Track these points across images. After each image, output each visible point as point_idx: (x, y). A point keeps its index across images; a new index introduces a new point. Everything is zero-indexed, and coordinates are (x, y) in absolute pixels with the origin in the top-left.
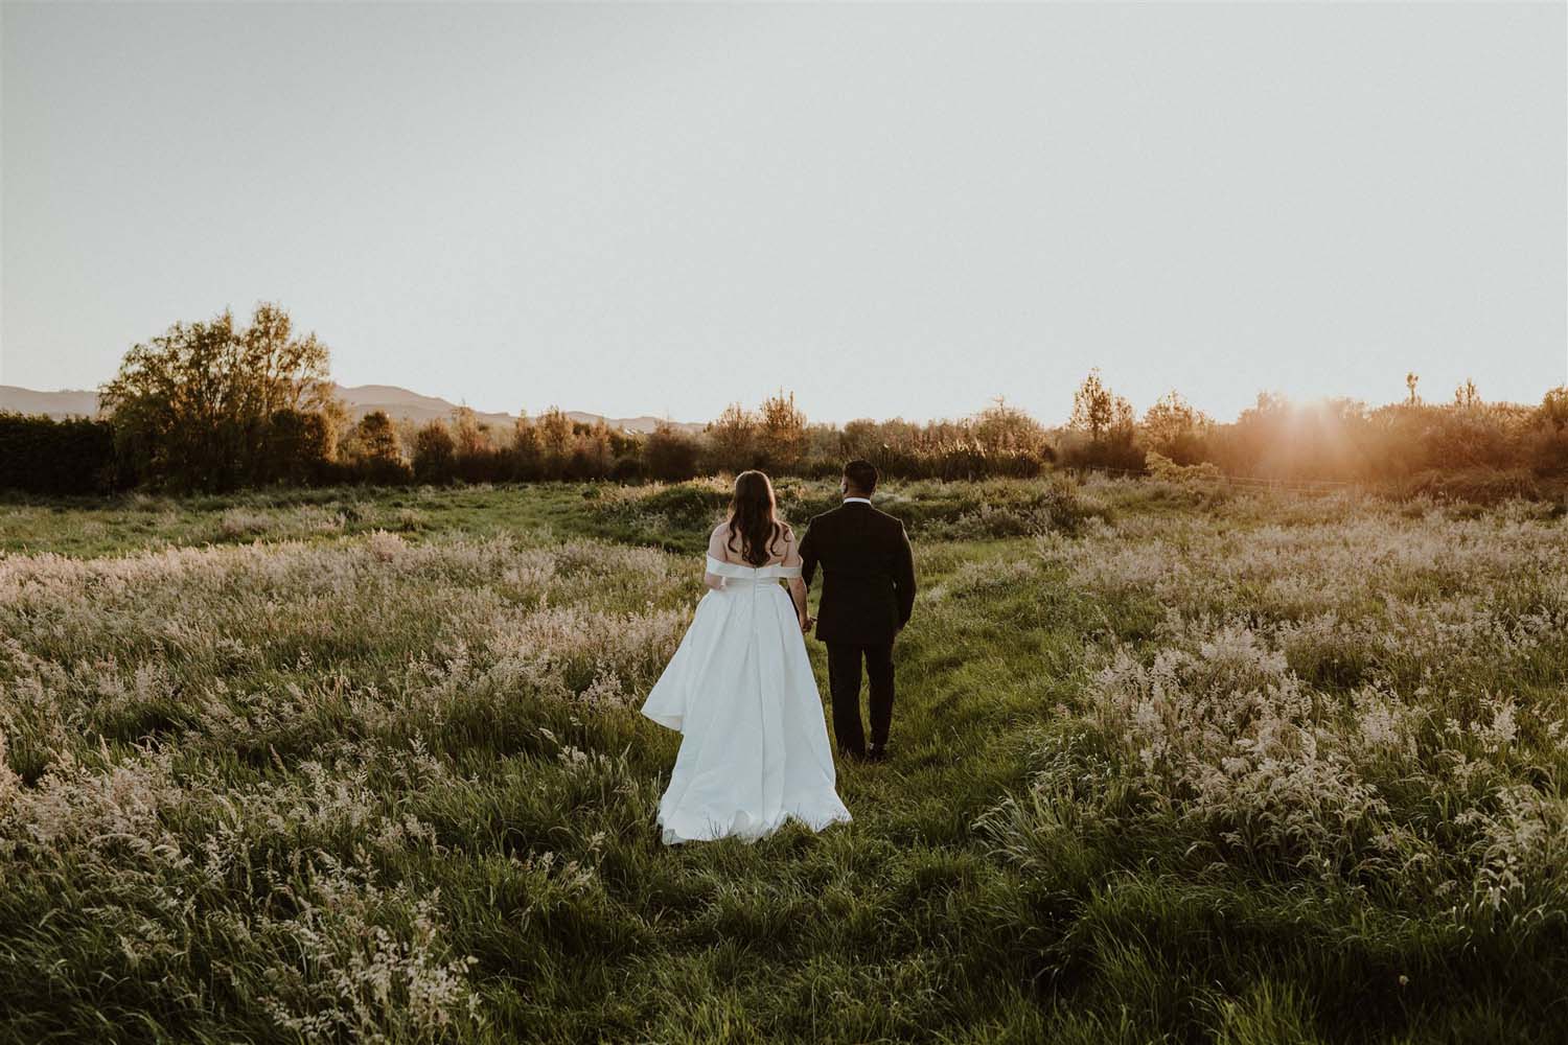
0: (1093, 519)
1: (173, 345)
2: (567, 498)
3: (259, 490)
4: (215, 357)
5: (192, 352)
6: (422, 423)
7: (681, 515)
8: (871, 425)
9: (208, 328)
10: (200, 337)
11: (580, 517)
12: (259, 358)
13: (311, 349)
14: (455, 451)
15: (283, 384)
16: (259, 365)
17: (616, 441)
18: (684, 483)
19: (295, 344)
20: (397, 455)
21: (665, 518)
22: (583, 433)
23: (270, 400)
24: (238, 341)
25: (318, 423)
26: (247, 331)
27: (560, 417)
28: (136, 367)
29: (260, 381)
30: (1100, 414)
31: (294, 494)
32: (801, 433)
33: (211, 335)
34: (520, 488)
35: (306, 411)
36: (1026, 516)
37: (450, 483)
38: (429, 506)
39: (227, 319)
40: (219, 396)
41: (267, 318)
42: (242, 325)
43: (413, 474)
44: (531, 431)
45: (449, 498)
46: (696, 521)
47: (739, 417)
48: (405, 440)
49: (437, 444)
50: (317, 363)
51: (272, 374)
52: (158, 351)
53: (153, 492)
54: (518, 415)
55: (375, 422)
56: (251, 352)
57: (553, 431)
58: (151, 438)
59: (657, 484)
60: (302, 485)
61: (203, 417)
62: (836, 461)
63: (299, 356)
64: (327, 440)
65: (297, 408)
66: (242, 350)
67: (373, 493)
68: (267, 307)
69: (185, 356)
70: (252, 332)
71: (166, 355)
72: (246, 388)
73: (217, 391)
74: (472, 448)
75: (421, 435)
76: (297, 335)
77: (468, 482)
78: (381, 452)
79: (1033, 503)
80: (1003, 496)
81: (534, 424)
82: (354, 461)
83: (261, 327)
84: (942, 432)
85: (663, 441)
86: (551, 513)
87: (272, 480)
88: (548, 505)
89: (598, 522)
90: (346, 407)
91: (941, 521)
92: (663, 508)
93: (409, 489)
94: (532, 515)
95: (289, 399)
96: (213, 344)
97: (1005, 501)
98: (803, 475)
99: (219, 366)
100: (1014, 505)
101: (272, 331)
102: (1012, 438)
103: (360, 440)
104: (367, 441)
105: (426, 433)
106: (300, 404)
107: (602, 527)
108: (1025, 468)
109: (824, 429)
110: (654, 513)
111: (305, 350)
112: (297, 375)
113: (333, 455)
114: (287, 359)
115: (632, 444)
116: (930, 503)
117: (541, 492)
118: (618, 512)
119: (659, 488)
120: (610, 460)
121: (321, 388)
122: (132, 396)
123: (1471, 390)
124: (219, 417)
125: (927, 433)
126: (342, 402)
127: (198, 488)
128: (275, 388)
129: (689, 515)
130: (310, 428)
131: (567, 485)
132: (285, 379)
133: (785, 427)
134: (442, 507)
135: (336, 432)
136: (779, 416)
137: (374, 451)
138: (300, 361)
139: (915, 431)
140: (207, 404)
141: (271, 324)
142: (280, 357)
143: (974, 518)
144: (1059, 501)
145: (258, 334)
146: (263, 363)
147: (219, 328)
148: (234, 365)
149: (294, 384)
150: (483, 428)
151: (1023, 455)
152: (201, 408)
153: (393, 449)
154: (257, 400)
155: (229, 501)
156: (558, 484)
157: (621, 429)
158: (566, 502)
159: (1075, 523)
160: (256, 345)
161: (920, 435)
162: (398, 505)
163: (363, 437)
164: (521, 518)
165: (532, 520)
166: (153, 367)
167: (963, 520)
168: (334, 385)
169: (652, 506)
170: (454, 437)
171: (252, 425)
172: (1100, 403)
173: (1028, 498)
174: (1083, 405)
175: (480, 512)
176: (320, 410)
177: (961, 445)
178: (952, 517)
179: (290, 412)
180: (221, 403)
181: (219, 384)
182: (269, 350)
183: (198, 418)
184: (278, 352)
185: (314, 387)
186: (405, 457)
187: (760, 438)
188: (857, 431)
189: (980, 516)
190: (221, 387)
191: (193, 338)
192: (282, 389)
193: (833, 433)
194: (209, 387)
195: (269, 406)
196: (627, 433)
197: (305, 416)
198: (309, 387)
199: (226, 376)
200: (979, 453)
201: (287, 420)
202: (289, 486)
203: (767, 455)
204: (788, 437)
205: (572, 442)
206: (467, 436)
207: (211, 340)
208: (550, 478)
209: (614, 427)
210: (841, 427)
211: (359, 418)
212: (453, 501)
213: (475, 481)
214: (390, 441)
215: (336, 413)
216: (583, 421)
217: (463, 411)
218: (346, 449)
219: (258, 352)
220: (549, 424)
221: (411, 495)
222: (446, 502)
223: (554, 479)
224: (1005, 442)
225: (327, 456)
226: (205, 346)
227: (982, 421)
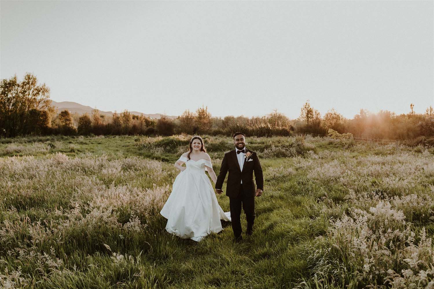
0: (310, 151)
2: (129, 141)
3: (24, 136)
4: (10, 91)
5: (3, 89)
6: (81, 114)
7: (168, 148)
8: (233, 118)
9: (8, 81)
10: (5, 84)
11: (133, 148)
12: (25, 92)
13: (44, 89)
14: (92, 124)
15: (34, 100)
16: (26, 94)
17: (147, 122)
18: (169, 137)
19: (38, 87)
20: (72, 125)
21: (163, 149)
22: (136, 119)
23: (29, 106)
24: (19, 86)
25: (45, 114)
26: (22, 82)
27: (128, 113)
29: (26, 99)
30: (309, 115)
31: (35, 138)
32: (210, 120)
33: (9, 84)
34: (114, 137)
35: (42, 110)
36: (287, 150)
37: (90, 135)
38: (82, 143)
39: (15, 78)
40: (11, 104)
41: (29, 78)
42: (20, 80)
43: (77, 132)
44: (118, 118)
45: (88, 141)
46: (173, 150)
47: (189, 114)
48: (75, 120)
49: (86, 122)
50: (46, 94)
51: (30, 97)
54: (113, 112)
55: (65, 114)
56: (23, 89)
57: (125, 118)
59: (160, 137)
60: (39, 135)
61: (6, 111)
62: (221, 130)
63: (40, 91)
64: (48, 120)
65: (38, 109)
66: (20, 89)
67: (62, 138)
68: (29, 74)
70: (24, 83)
72: (20, 102)
73: (11, 102)
74: (98, 123)
75: (80, 119)
76: (39, 84)
77: (95, 135)
78: (66, 124)
79: (289, 145)
80: (279, 143)
81: (119, 115)
82: (57, 127)
83: (27, 81)
84: (257, 120)
85: (163, 122)
86: (123, 146)
87: (29, 133)
88: (122, 143)
89: (139, 150)
90: (55, 109)
91: (258, 151)
92: (162, 146)
93: (75, 137)
94: (117, 147)
95: (35, 106)
96: (10, 86)
97: (280, 145)
98: (209, 134)
99: (12, 94)
100: (283, 146)
101: (31, 83)
102: (280, 123)
103: (59, 120)
104: (61, 120)
105: (82, 118)
106: (39, 107)
107: (141, 152)
108: (285, 133)
109: (217, 118)
110: (159, 147)
111: (41, 89)
112: (39, 98)
113: (50, 125)
114: (35, 92)
115: (152, 123)
116: (254, 145)
117: (121, 139)
118: (147, 147)
119: (160, 138)
120: (145, 128)
121: (47, 102)
123: (431, 110)
124: (11, 111)
125: (252, 120)
126: (54, 107)
127: (3, 135)
128: (31, 102)
129: (171, 148)
130: (42, 116)
131: (130, 136)
132: (34, 99)
133: (204, 118)
134: (86, 144)
135: (51, 117)
136: (202, 115)
137: (64, 124)
138: (40, 93)
139: (248, 120)
140: (7, 107)
141: (30, 81)
142: (33, 91)
143: (270, 151)
144: (298, 145)
145: (26, 83)
146: (27, 93)
147: (13, 81)
148: (17, 94)
149: (37, 101)
150: (102, 117)
151: (284, 129)
152: (5, 108)
153: (70, 123)
154: (24, 106)
155: (13, 140)
156: (127, 136)
157: (149, 118)
158: (129, 142)
159: (304, 152)
160: (25, 87)
161: (250, 122)
162: (70, 143)
163: (60, 119)
164: (113, 148)
165: (117, 149)
167: (266, 151)
168: (51, 101)
169: (159, 145)
170: (92, 119)
171: (22, 115)
172: (309, 112)
173: (287, 144)
174: (304, 112)
175: (99, 145)
176: (46, 109)
177: (263, 125)
178: (262, 150)
179: (35, 110)
180: (12, 106)
181: (12, 100)
182: (29, 89)
183: (4, 111)
184: (32, 90)
185: (44, 102)
186: (75, 125)
187: (196, 121)
188: (228, 119)
189: (271, 150)
190: (12, 101)
191: (3, 84)
192: (33, 102)
193: (220, 120)
194: (8, 101)
195: (29, 108)
196: (151, 119)
197: (40, 112)
198: (43, 102)
199: (14, 97)
200: (269, 128)
201: (34, 113)
202: (34, 135)
203: (198, 127)
204: (205, 121)
205: (132, 122)
206: (96, 119)
208: (124, 134)
209: (147, 117)
210: (223, 118)
211: (59, 112)
212: (90, 142)
213: (98, 134)
214: (70, 120)
215: (51, 110)
216: (136, 115)
217: (95, 111)
218: (54, 123)
219: (25, 90)
220: (125, 115)
221: (76, 139)
222: (87, 142)
223: (125, 134)
224: (278, 124)
225: (47, 125)
226: (7, 87)
227: (270, 117)
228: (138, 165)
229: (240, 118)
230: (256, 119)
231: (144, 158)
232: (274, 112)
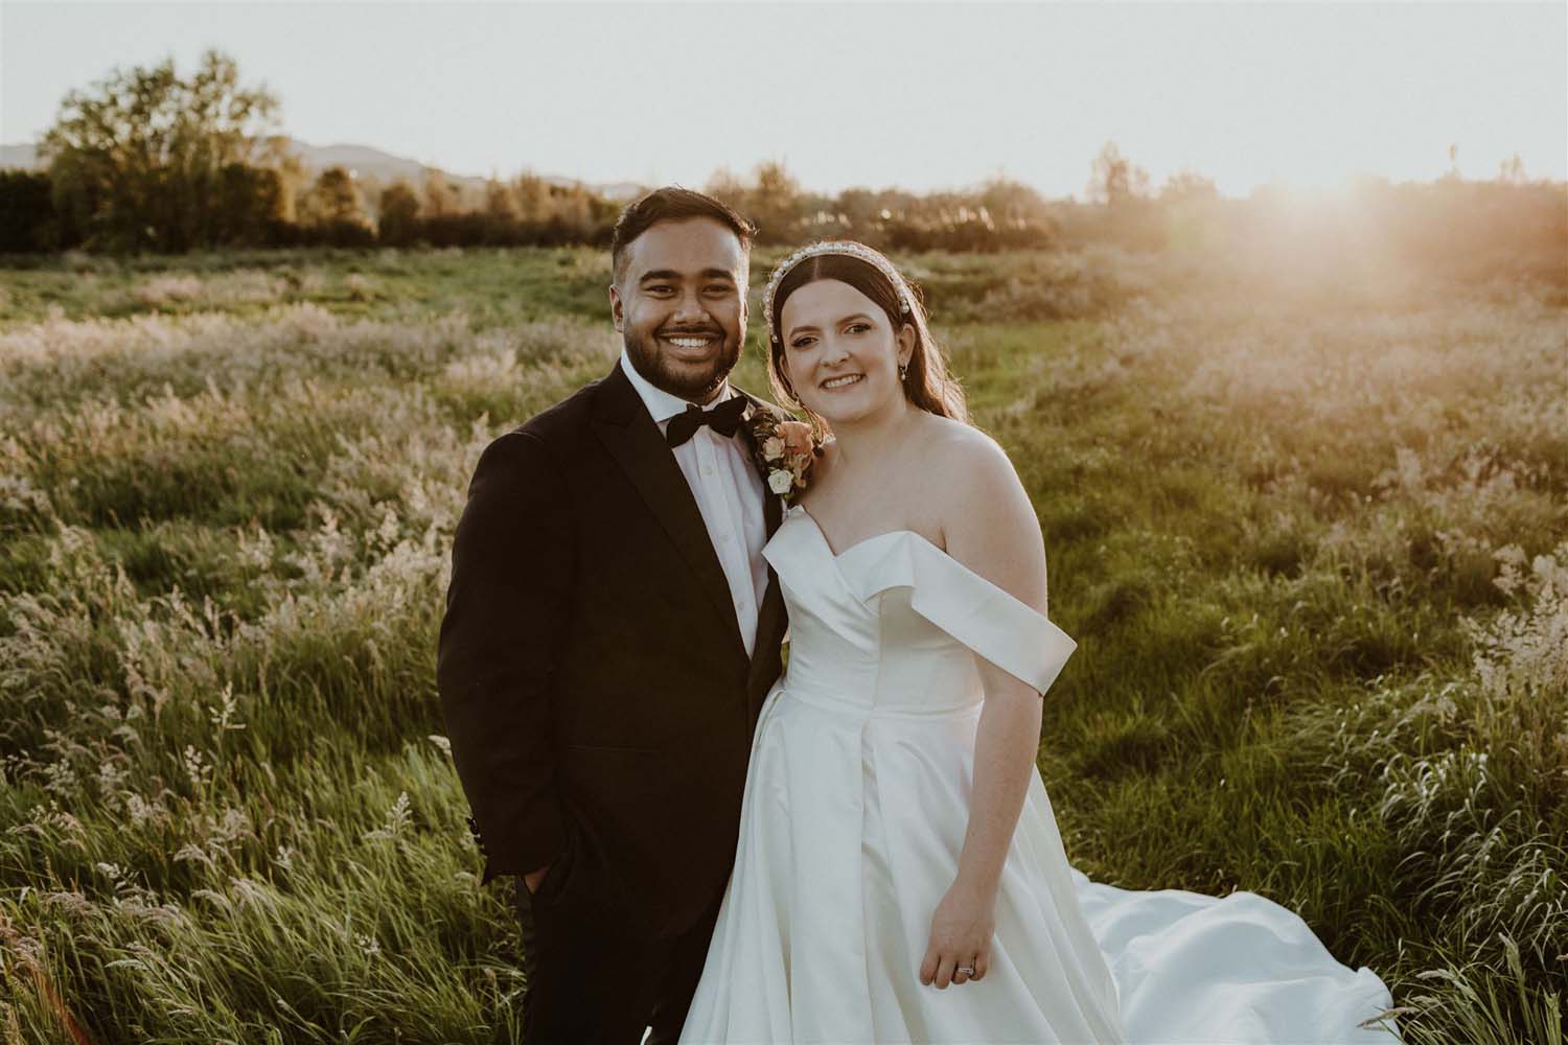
1: (113, 90)
2: (542, 265)
3: (212, 250)
4: (157, 103)
5: (133, 97)
6: (385, 181)
8: (867, 193)
9: (150, 72)
10: (142, 81)
11: (554, 288)
12: (206, 105)
13: (263, 96)
14: (421, 213)
15: (234, 135)
16: (207, 114)
17: (595, 205)
19: (245, 91)
20: (359, 216)
22: (559, 195)
23: (221, 152)
24: (183, 86)
25: (271, 179)
26: (193, 76)
27: (535, 179)
28: (75, 114)
29: (209, 132)
30: (1117, 183)
31: (245, 256)
32: (795, 199)
33: (154, 80)
34: (491, 253)
35: (262, 165)
37: (414, 246)
38: (389, 272)
39: (170, 62)
40: (165, 148)
41: (215, 62)
43: (377, 237)
44: (503, 193)
45: (413, 263)
47: (728, 181)
48: (368, 199)
49: (401, 204)
50: (271, 112)
51: (221, 124)
52: (97, 96)
53: (93, 252)
54: (488, 176)
55: (334, 178)
56: (198, 99)
57: (527, 194)
58: (93, 193)
60: (255, 247)
61: (149, 169)
63: (251, 104)
64: (283, 197)
65: (250, 161)
66: (188, 96)
67: (330, 256)
68: (213, 49)
69: (126, 102)
70: (199, 78)
71: (105, 100)
72: (193, 139)
74: (439, 207)
75: (384, 194)
76: (246, 82)
77: (433, 246)
78: (341, 212)
79: (1067, 280)
80: (1033, 272)
81: (506, 186)
82: (313, 222)
83: (208, 71)
84: (944, 201)
86: (523, 283)
87: (227, 241)
88: (520, 273)
89: (575, 294)
90: (303, 163)
91: (964, 300)
93: (369, 252)
94: (502, 284)
95: (240, 152)
96: (156, 87)
99: (164, 115)
100: (1048, 283)
101: (220, 76)
102: (1019, 208)
103: (318, 198)
104: (325, 200)
105: (389, 192)
106: (253, 159)
107: (579, 300)
109: (816, 195)
111: (255, 98)
112: (249, 126)
113: (289, 214)
114: (238, 107)
115: (612, 209)
116: (950, 278)
117: (514, 258)
118: (597, 283)
120: (587, 223)
121: (277, 142)
122: (69, 147)
123: (1517, 163)
124: (165, 169)
125: (929, 200)
126: (299, 157)
127: (147, 247)
128: (227, 140)
130: (264, 184)
131: (542, 251)
132: (236, 130)
133: (779, 193)
134: (403, 274)
135: (292, 189)
136: (771, 180)
137: (333, 211)
138: (251, 110)
139: (918, 200)
140: (152, 156)
141: (216, 73)
142: (230, 105)
143: (1003, 297)
145: (205, 79)
146: (211, 111)
147: (162, 72)
148: (180, 113)
149: (246, 136)
150: (454, 189)
151: (1032, 227)
152: (145, 160)
153: (352, 208)
154: (207, 152)
156: (532, 250)
157: (601, 194)
158: (540, 270)
159: (1114, 304)
160: (203, 90)
161: (922, 204)
163: (322, 195)
164: (489, 288)
166: (92, 115)
167: (991, 298)
168: (290, 138)
170: (419, 193)
171: (201, 180)
172: (1117, 170)
173: (1061, 275)
176: (276, 164)
177: (966, 216)
178: (978, 295)
179: (242, 166)
180: (168, 154)
181: (164, 133)
182: (217, 96)
183: (143, 169)
184: (227, 98)
185: (268, 140)
186: (368, 217)
187: (752, 202)
188: (851, 198)
189: (1010, 294)
190: (167, 139)
191: (134, 82)
192: (233, 142)
193: (825, 199)
194: (153, 136)
195: (220, 159)
196: (608, 197)
197: (258, 171)
198: (262, 140)
199: (171, 126)
200: (985, 224)
201: (237, 175)
202: (242, 247)
204: (781, 202)
205: (547, 208)
206: (435, 197)
207: (152, 87)
208: (523, 243)
209: (593, 192)
210: (834, 195)
211: (318, 173)
212: (416, 267)
213: (442, 245)
214: (349, 199)
215: (292, 167)
216: (559, 184)
217: (431, 171)
218: (303, 208)
219: (206, 99)
220: (523, 187)
221: (371, 259)
222: (408, 267)
223: (527, 245)
224: (1012, 212)
225: (283, 215)
226: (146, 91)
227: (983, 190)
228: (572, 345)
229: (889, 197)
230: (940, 197)
231: (592, 321)
232: (995, 177)
